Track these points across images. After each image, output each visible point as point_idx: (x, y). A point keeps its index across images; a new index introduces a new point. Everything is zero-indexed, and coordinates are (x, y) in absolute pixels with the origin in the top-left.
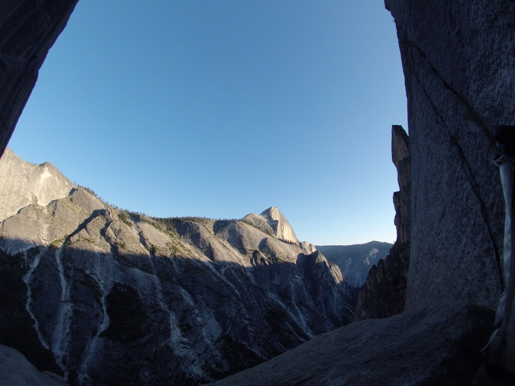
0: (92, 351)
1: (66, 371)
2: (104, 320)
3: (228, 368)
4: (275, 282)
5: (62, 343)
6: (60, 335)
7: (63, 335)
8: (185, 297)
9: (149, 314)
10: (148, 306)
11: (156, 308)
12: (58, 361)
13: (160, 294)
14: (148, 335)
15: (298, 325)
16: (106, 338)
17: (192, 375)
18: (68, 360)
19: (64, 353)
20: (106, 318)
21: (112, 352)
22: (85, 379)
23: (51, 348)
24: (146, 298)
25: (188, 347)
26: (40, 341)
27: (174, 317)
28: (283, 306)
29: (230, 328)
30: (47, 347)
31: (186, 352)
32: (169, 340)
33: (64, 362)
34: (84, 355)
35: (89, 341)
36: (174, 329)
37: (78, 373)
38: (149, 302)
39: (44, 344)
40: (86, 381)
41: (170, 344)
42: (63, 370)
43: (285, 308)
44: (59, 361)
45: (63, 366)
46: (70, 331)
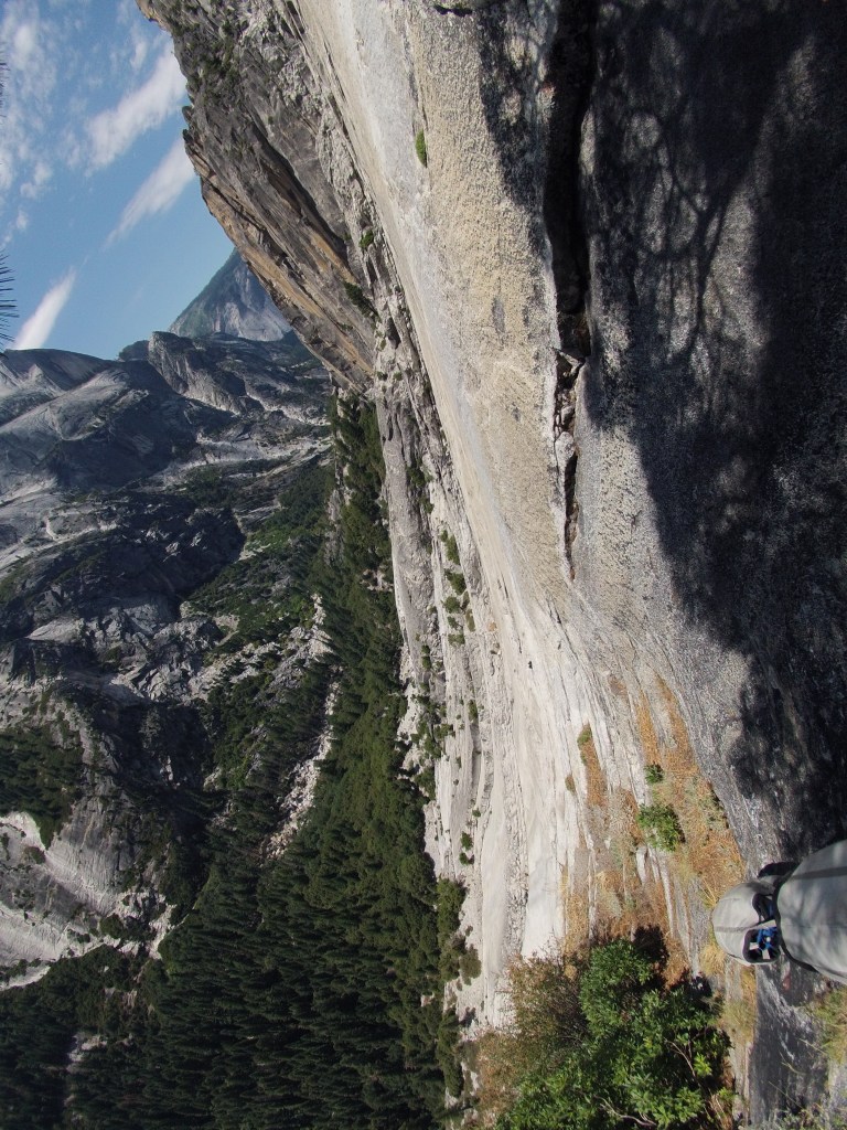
0: (74, 872)
1: (102, 941)
2: (19, 826)
3: (236, 619)
4: (144, 451)
5: (43, 934)
6: (26, 936)
7: (26, 929)
8: (51, 636)
9: (43, 723)
10: (26, 719)
11: (37, 703)
12: (78, 954)
13: (14, 682)
14: (82, 739)
15: (251, 462)
16: (55, 834)
17: (207, 687)
18: (82, 931)
19: (65, 935)
20: (17, 822)
21: (89, 828)
22: (126, 902)
23: (49, 964)
24: (9, 718)
25: (152, 673)
26: (28, 986)
27: (77, 673)
28: (197, 464)
29: (167, 580)
30: (45, 970)
31: (159, 680)
32: (117, 702)
33: (84, 939)
34: (76, 892)
35: (53, 873)
36: (101, 684)
37: (111, 914)
38: (20, 713)
39: (36, 978)
40: (131, 901)
41: (125, 704)
42: (98, 946)
43: (204, 463)
44: (80, 951)
45: (90, 945)
46: (22, 911)
